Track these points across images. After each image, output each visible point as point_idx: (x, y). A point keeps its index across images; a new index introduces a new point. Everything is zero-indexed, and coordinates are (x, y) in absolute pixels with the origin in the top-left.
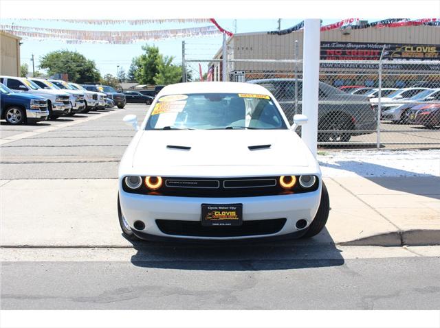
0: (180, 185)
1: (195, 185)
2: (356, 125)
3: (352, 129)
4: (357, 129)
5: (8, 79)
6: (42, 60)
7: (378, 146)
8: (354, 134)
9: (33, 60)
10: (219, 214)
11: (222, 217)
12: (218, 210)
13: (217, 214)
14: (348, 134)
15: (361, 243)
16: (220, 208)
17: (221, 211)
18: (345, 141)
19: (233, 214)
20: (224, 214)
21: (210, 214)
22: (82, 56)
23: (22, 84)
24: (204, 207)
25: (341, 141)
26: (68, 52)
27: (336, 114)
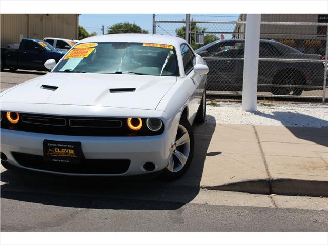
0: (34, 121)
1: (45, 122)
2: (308, 81)
3: (304, 84)
4: (308, 84)
5: (58, 41)
6: (109, 29)
7: (324, 100)
8: (306, 89)
9: (103, 30)
10: (59, 151)
11: (62, 153)
12: (57, 147)
13: (57, 150)
14: (299, 88)
15: (227, 188)
16: (59, 145)
17: (60, 148)
18: (297, 95)
19: (72, 151)
20: (63, 151)
21: (50, 150)
22: (139, 27)
23: (67, 44)
24: (46, 143)
25: (293, 95)
26: (128, 24)
27: (292, 71)
